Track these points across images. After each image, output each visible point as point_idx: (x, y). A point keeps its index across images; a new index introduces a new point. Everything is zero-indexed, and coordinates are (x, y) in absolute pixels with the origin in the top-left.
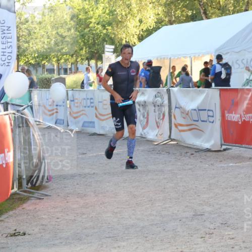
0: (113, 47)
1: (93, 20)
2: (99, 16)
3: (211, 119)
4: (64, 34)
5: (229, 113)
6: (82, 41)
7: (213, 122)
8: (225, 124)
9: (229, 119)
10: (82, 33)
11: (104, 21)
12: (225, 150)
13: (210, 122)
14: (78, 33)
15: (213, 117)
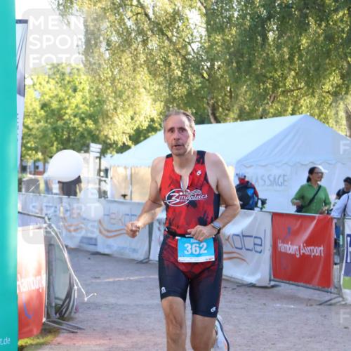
0: (100, 146)
1: (69, 111)
2: (77, 106)
3: (258, 248)
4: (31, 126)
5: (283, 242)
6: (54, 135)
7: (260, 252)
8: (277, 256)
9: (283, 251)
10: (54, 126)
11: (83, 113)
12: (273, 287)
13: (256, 252)
14: (49, 126)
15: (261, 245)
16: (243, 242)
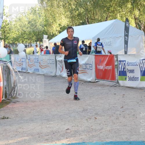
0: (47, 36)
5: (99, 65)
7: (92, 70)
8: (97, 70)
9: (99, 68)
12: (97, 82)
13: (90, 69)
15: (92, 67)
16: (86, 66)
